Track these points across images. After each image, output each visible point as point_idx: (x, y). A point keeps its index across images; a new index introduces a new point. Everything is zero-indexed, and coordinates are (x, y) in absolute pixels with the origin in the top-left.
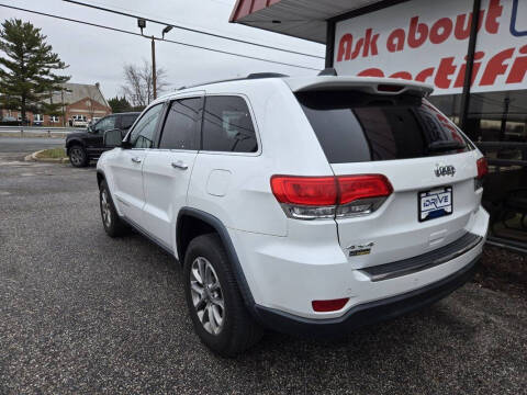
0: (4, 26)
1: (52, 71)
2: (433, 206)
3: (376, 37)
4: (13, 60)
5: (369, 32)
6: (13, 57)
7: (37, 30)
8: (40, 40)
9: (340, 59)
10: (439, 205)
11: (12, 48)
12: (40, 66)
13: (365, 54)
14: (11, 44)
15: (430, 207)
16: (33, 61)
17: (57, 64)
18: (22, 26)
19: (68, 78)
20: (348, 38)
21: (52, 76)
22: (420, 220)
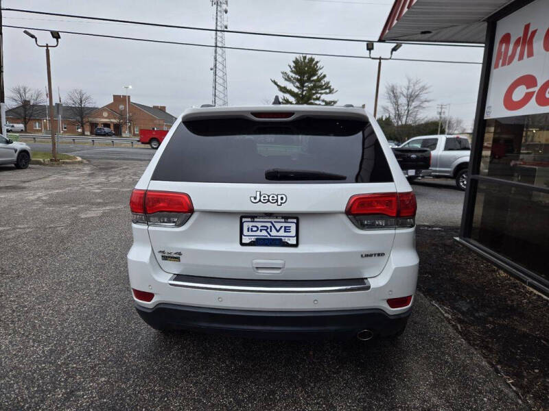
0: (294, 62)
1: (324, 97)
2: (264, 233)
3: (534, 33)
4: (296, 90)
5: (527, 27)
6: (297, 87)
7: (317, 62)
8: (317, 71)
9: (497, 66)
10: (274, 233)
11: (298, 80)
12: (314, 94)
13: (521, 58)
14: (297, 76)
15: (258, 233)
16: (311, 89)
17: (328, 91)
18: (307, 61)
19: (335, 102)
20: (506, 39)
21: (323, 101)
22: (242, 244)
